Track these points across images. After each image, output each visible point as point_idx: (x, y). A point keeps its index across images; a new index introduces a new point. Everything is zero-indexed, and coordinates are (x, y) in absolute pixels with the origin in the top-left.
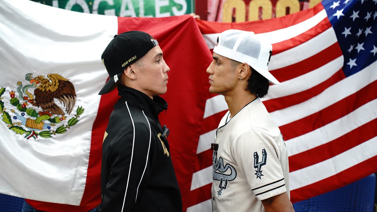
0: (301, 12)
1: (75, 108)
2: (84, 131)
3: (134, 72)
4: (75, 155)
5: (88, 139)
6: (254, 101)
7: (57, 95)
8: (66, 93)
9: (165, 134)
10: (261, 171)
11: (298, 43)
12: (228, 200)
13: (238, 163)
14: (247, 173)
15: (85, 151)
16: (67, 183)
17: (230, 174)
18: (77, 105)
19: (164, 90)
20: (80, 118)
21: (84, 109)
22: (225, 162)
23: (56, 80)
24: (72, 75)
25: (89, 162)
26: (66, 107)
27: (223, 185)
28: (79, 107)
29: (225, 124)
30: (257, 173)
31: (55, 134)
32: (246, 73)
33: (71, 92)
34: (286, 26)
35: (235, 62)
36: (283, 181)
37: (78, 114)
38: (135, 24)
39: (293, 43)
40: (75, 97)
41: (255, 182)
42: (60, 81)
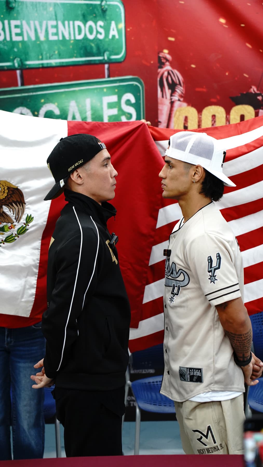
0: (257, 118)
1: (24, 217)
2: (34, 240)
3: (81, 176)
4: (25, 265)
5: (38, 249)
6: (209, 205)
7: (6, 202)
8: (15, 200)
9: (113, 241)
10: (215, 275)
11: (252, 148)
12: (180, 306)
13: (192, 268)
14: (201, 277)
15: (34, 261)
16: (17, 293)
17: (182, 280)
18: (26, 213)
19: (112, 195)
20: (29, 227)
21: (33, 217)
22: (178, 267)
23: (5, 187)
24: (21, 182)
25: (39, 272)
26: (15, 215)
27: (175, 291)
28: (28, 215)
29: (178, 229)
30: (211, 278)
31: (4, 244)
32: (199, 176)
33: (20, 200)
34: (241, 133)
35: (188, 164)
36: (238, 286)
37: (27, 222)
38: (85, 129)
39: (248, 149)
40: (24, 204)
41: (209, 287)
42: (9, 188)
